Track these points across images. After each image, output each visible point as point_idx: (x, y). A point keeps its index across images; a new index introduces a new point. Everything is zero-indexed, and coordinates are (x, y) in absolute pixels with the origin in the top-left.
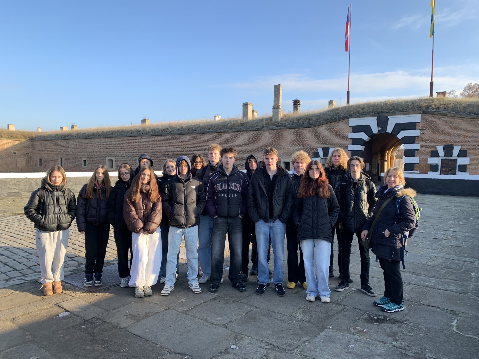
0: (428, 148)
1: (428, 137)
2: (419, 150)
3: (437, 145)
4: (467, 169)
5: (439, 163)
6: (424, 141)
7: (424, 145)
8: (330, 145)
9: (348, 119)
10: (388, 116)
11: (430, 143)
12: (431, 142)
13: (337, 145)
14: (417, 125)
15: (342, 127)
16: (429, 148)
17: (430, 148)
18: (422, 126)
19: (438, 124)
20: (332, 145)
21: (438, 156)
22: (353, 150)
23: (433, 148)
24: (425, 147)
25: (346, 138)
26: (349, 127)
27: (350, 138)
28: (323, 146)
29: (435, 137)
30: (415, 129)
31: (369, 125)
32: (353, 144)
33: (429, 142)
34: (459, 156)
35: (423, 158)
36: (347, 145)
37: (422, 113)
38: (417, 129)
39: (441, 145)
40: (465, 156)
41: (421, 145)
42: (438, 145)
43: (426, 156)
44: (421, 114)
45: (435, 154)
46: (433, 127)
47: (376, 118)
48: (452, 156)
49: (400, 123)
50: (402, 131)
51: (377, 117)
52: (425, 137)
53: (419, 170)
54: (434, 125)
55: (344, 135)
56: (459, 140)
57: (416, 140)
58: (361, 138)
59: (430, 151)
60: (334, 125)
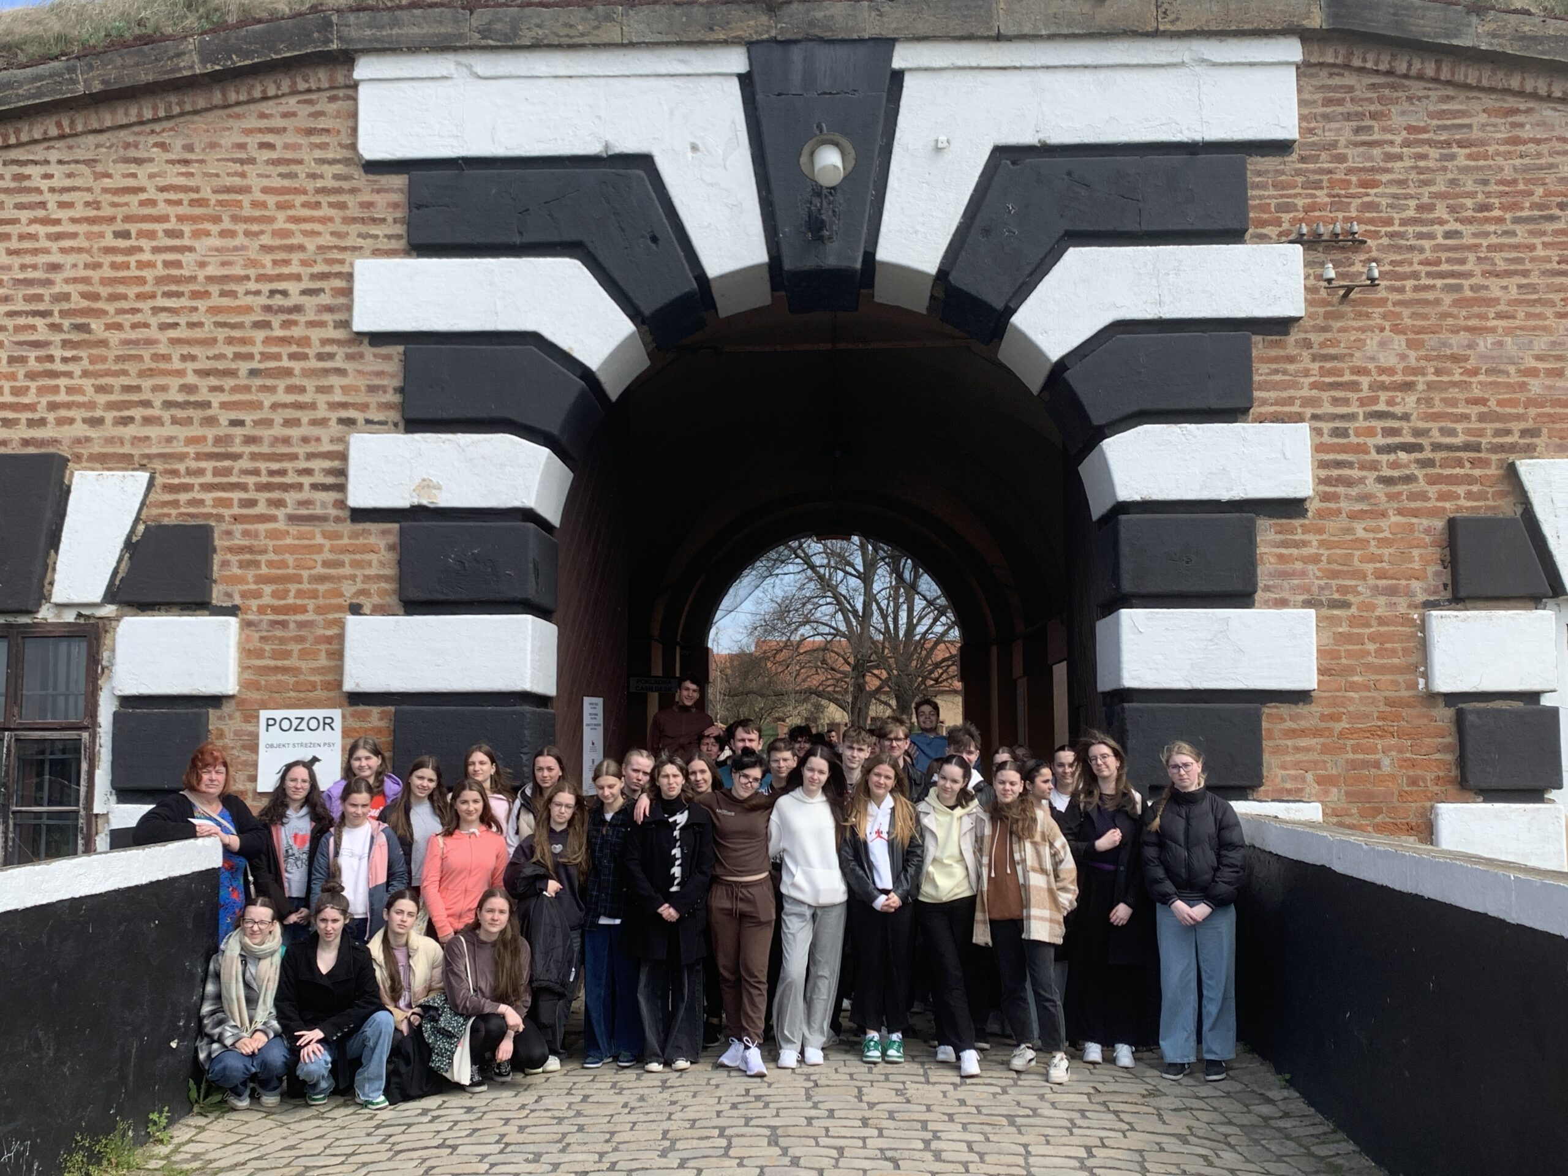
0: (1409, 479)
1: (1399, 342)
3: (1512, 448)
6: (1354, 386)
7: (1361, 449)
8: (79, 430)
9: (347, 58)
10: (891, 42)
11: (1434, 426)
12: (1438, 408)
13: (182, 432)
14: (1261, 181)
15: (254, 182)
16: (1422, 485)
17: (1432, 481)
18: (1322, 196)
19: (1507, 173)
20: (110, 430)
21: (1542, 584)
22: (417, 512)
23: (1470, 480)
24: (1374, 466)
25: (315, 334)
26: (361, 179)
27: (378, 339)
29: (1485, 344)
30: (1234, 235)
31: (645, 162)
32: (414, 424)
33: (1409, 402)
35: (1353, 621)
36: (335, 429)
37: (1317, 20)
38: (1262, 238)
39: (1562, 452)
41: (1318, 448)
42: (1529, 451)
43: (1392, 591)
44: (1306, 36)
45: (1503, 563)
46: (1441, 212)
47: (737, 61)
49: (1044, 149)
50: (1074, 256)
51: (750, 45)
52: (1360, 344)
53: (1324, 781)
54: (1452, 195)
55: (292, 287)
57: (1261, 372)
58: (534, 339)
59: (1439, 524)
60: (147, 146)
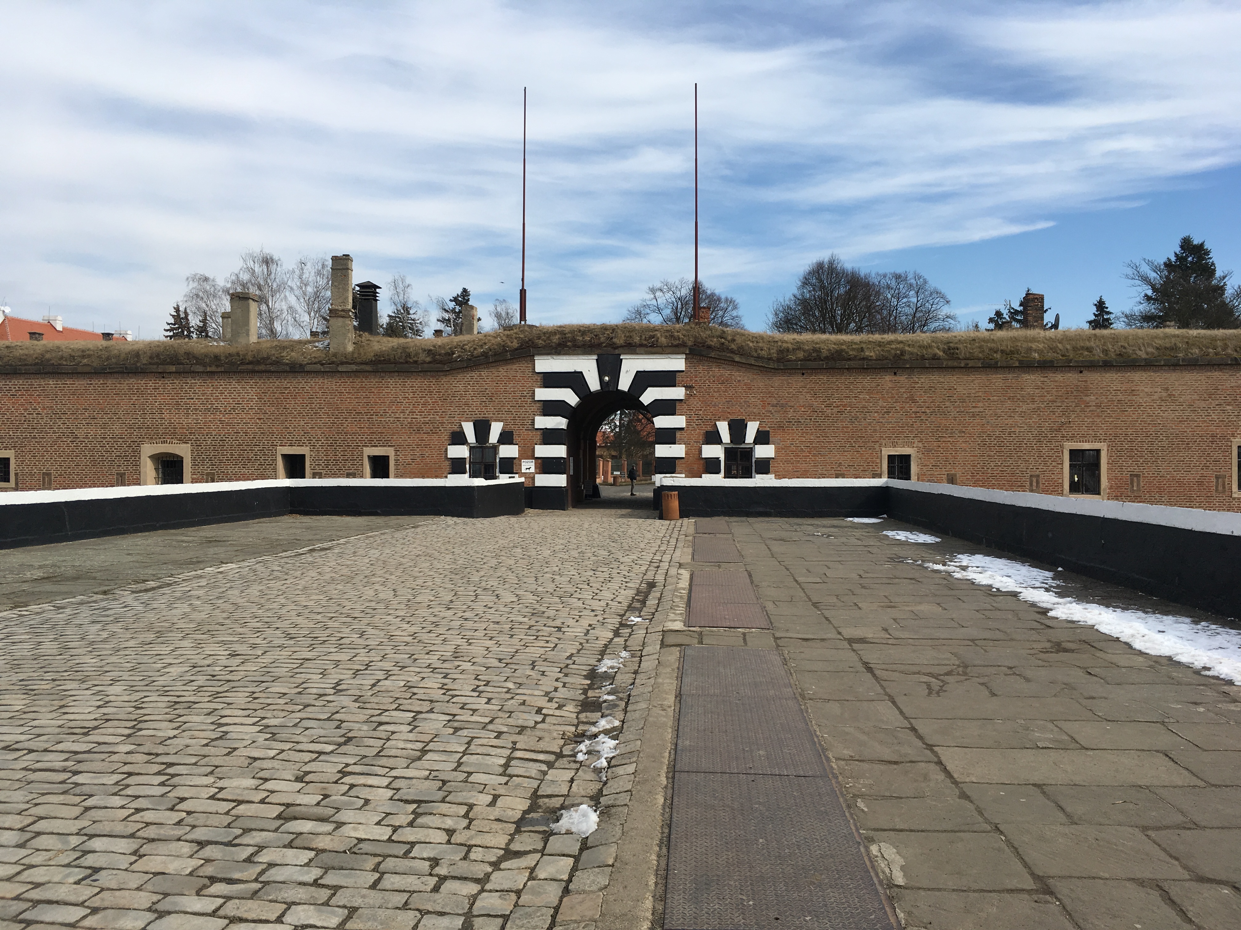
0: (700, 425)
1: (700, 403)
2: (682, 429)
3: (716, 420)
4: (771, 469)
5: (721, 456)
6: (692, 410)
7: (693, 420)
8: (492, 415)
9: (533, 356)
10: (620, 355)
11: (704, 416)
12: (706, 413)
13: (508, 416)
14: (679, 378)
15: (519, 376)
16: (702, 426)
17: (704, 425)
18: (688, 380)
19: (718, 376)
20: (496, 415)
21: (718, 441)
22: (545, 429)
23: (710, 425)
24: (695, 423)
25: (529, 400)
26: (536, 375)
27: (539, 401)
28: (475, 417)
29: (713, 403)
30: (675, 386)
31: (581, 373)
32: (545, 415)
33: (701, 412)
34: (758, 441)
35: (690, 447)
36: (532, 416)
37: (687, 352)
38: (679, 386)
39: (724, 420)
40: (767, 443)
41: (686, 420)
42: (719, 420)
43: (697, 442)
44: (686, 354)
45: (713, 438)
47: (595, 357)
48: (744, 442)
49: (644, 371)
50: (649, 389)
51: (598, 355)
52: (693, 403)
53: (686, 471)
54: (709, 379)
55: (525, 393)
56: (755, 410)
57: (678, 408)
58: (563, 401)
59: (704, 432)
60: (501, 369)
